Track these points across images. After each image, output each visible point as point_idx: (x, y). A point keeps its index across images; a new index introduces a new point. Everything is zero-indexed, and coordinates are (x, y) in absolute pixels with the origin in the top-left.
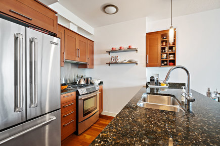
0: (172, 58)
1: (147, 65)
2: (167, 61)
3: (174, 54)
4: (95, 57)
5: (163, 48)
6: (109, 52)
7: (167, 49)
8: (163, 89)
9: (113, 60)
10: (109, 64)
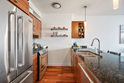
0: (83, 35)
1: (72, 37)
2: (81, 36)
3: (84, 33)
4: (42, 31)
5: (79, 30)
6: (52, 29)
7: (81, 30)
8: (79, 49)
9: (54, 34)
10: (52, 36)
